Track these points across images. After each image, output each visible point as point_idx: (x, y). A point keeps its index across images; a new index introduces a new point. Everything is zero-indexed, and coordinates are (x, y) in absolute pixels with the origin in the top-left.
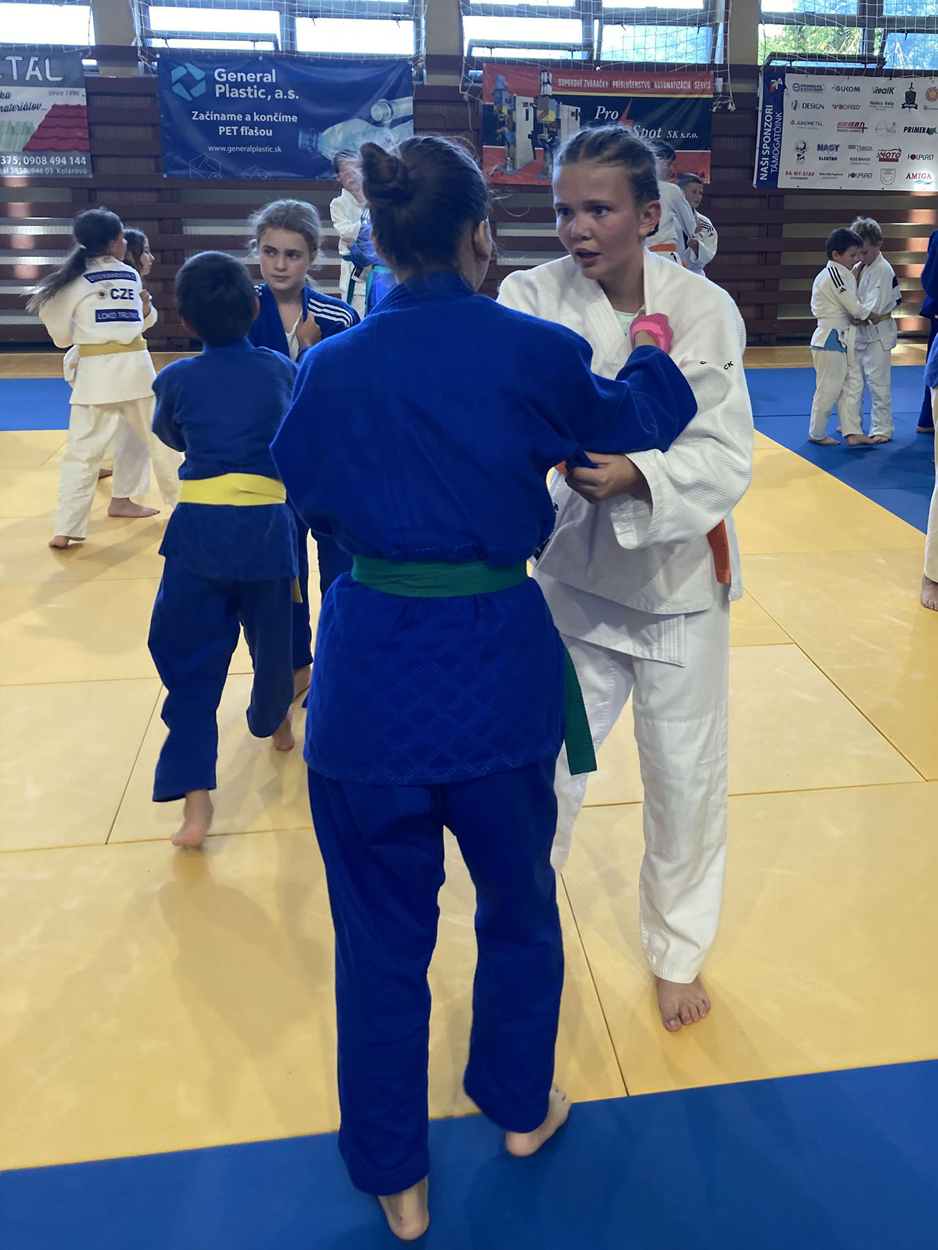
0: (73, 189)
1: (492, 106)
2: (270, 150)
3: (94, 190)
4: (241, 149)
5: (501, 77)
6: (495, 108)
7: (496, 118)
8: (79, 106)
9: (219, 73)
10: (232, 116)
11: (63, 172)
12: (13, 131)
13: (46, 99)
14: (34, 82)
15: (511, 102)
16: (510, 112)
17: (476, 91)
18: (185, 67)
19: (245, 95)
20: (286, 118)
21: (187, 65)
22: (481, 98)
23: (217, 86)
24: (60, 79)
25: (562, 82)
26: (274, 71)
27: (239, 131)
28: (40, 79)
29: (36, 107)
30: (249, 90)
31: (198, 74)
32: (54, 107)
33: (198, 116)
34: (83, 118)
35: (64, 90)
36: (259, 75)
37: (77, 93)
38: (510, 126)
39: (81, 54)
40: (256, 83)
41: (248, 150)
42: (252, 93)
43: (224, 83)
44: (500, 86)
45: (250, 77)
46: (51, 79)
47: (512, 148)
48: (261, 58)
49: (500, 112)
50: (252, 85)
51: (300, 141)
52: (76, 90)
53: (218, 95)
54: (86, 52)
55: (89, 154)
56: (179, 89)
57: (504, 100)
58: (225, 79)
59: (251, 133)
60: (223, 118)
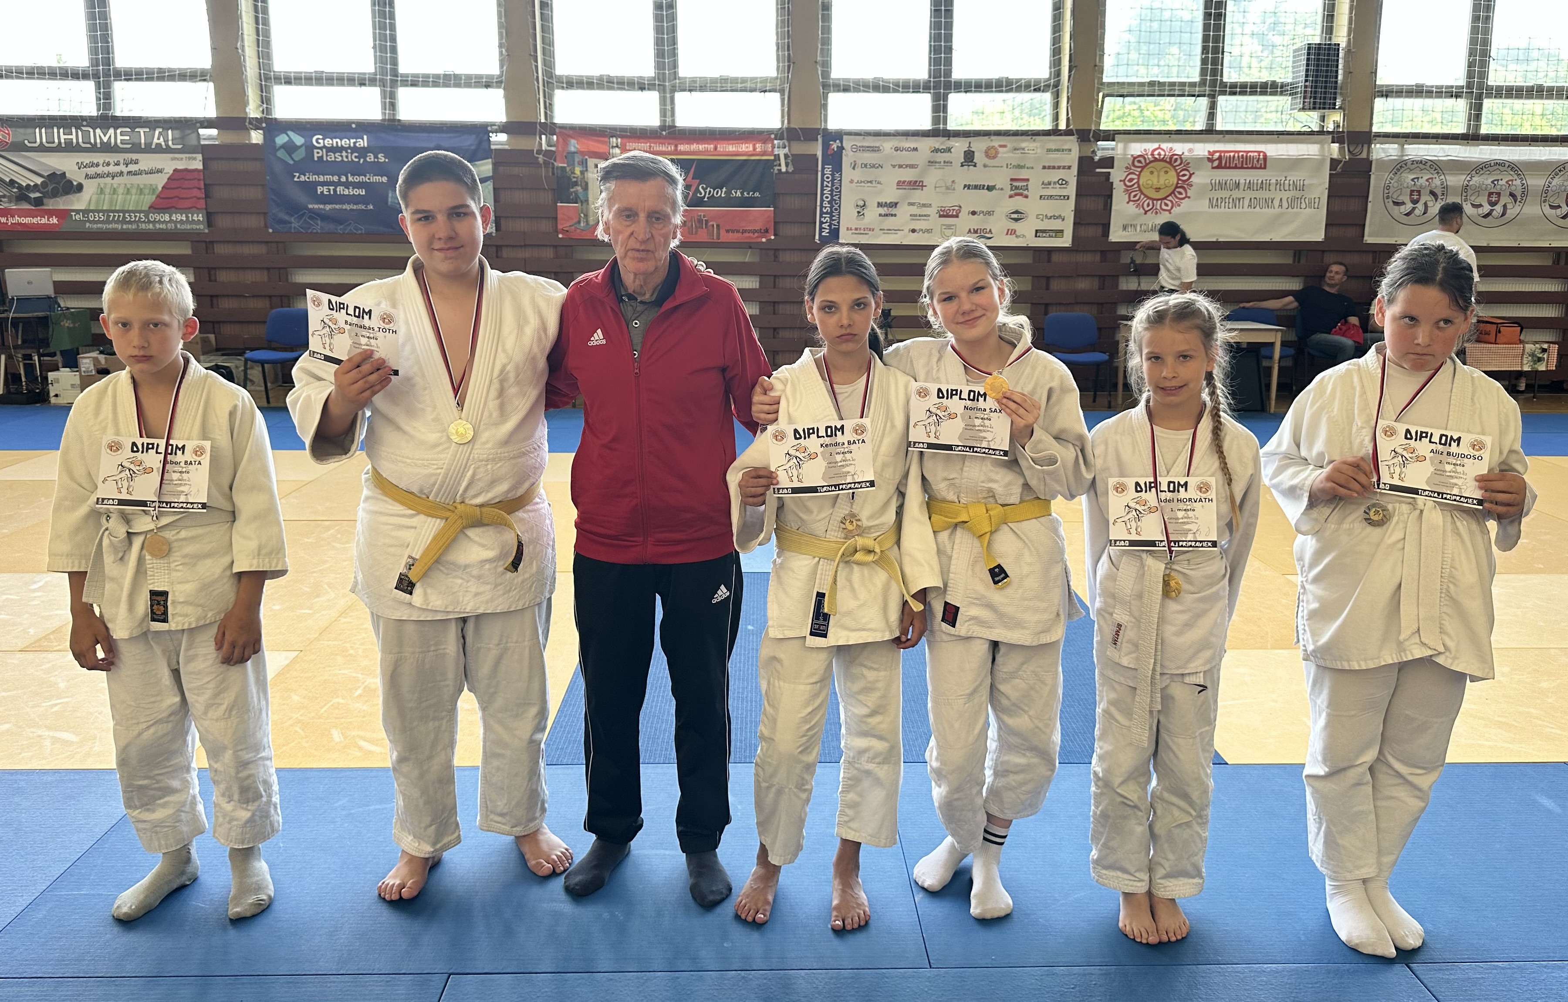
0: (192, 242)
1: (565, 167)
2: (363, 207)
3: (212, 242)
4: (337, 207)
5: (573, 142)
6: (568, 169)
7: (569, 178)
8: (196, 170)
9: (318, 140)
10: (328, 178)
11: (183, 227)
12: (141, 191)
13: (169, 164)
14: (159, 150)
15: (584, 164)
16: (582, 173)
17: (548, 153)
18: (288, 135)
19: (340, 159)
20: (377, 179)
21: (290, 133)
22: (555, 160)
23: (315, 151)
24: (180, 147)
26: (365, 137)
27: (335, 190)
28: (164, 147)
29: (160, 171)
30: (344, 154)
31: (299, 140)
32: (175, 170)
33: (299, 178)
34: (199, 180)
35: (183, 156)
36: (352, 141)
37: (195, 159)
38: (583, 185)
39: (198, 125)
40: (350, 147)
41: (344, 207)
42: (347, 157)
43: (321, 148)
44: (573, 149)
45: (345, 142)
46: (173, 147)
47: (585, 205)
48: (354, 126)
49: (573, 173)
50: (346, 149)
52: (194, 155)
53: (316, 159)
54: (208, 123)
55: (205, 212)
56: (281, 154)
57: (576, 163)
58: (322, 145)
59: (346, 192)
60: (321, 179)
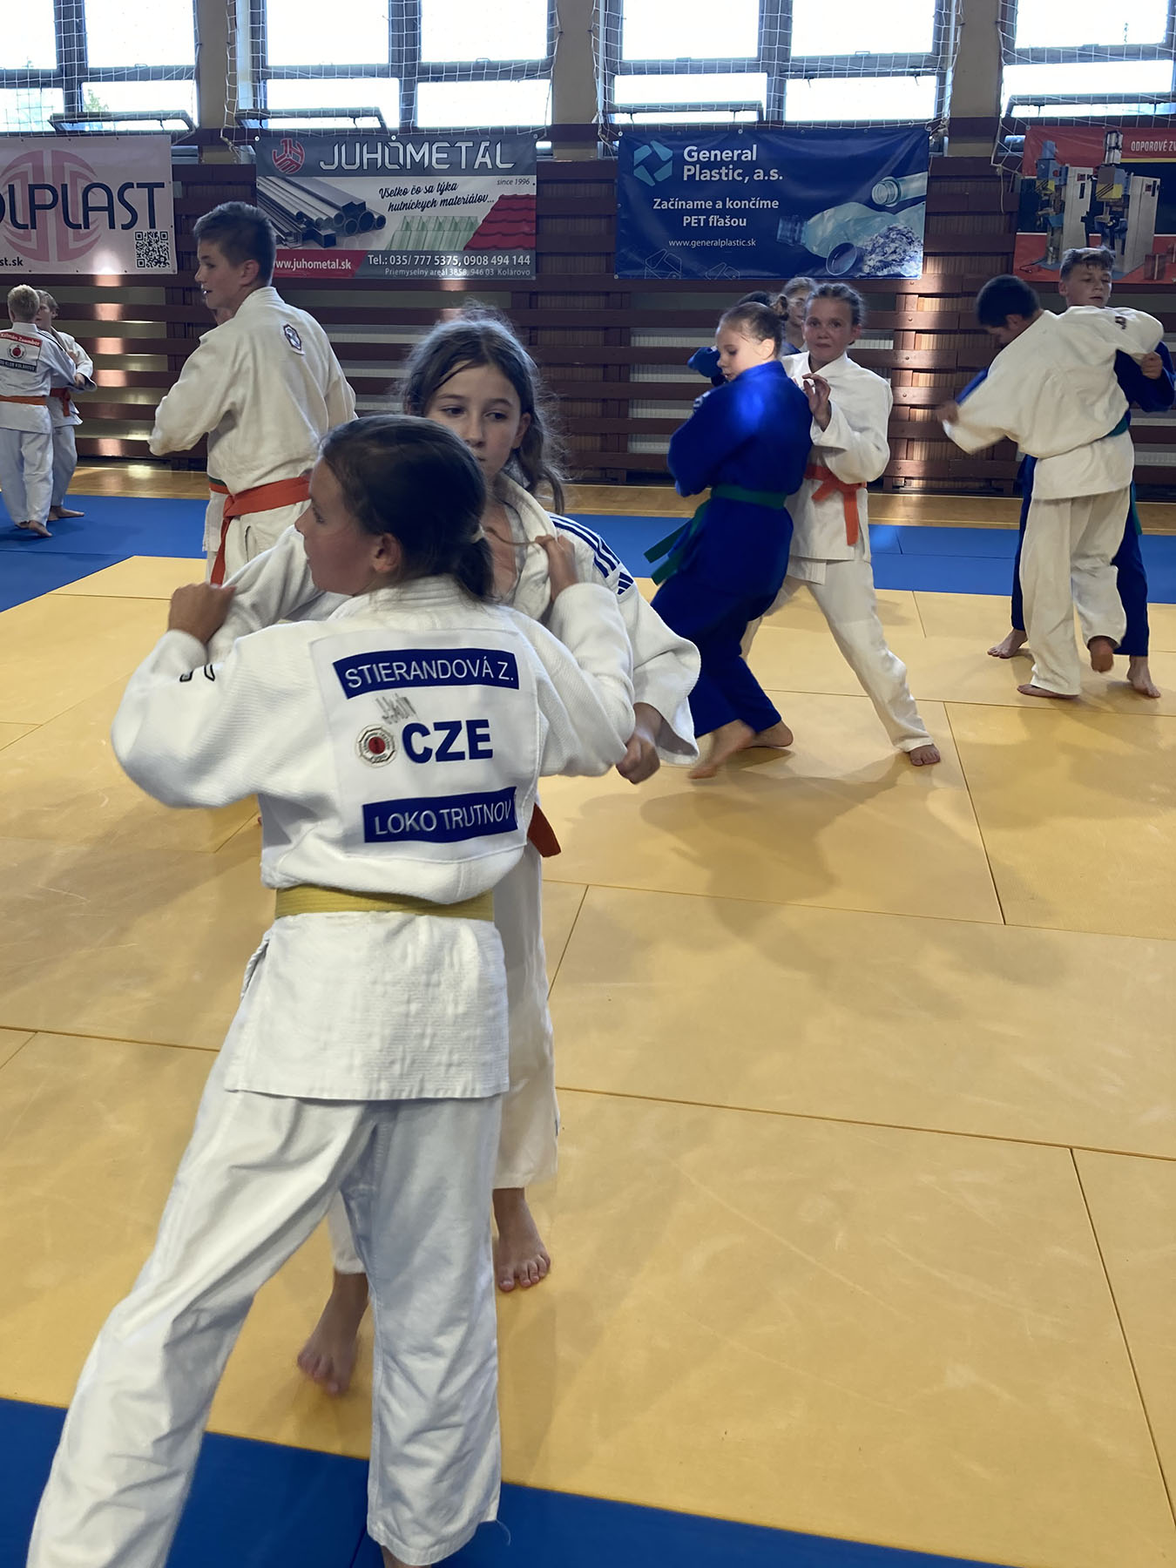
0: (513, 292)
1: (1033, 181)
2: (742, 243)
3: (536, 293)
4: (707, 243)
5: (1050, 143)
6: (1038, 184)
7: (1039, 196)
8: (527, 197)
9: (690, 152)
10: (699, 204)
11: (505, 273)
12: (455, 226)
13: (492, 189)
14: (483, 171)
15: (1062, 174)
16: (1058, 188)
17: (1013, 163)
18: (651, 146)
19: (718, 176)
20: (766, 203)
21: (654, 143)
22: (1020, 171)
23: (686, 167)
24: (510, 166)
25: (1137, 145)
26: (755, 146)
27: (706, 221)
28: (490, 166)
29: (481, 199)
30: (724, 171)
31: (664, 153)
32: (502, 197)
33: (660, 204)
34: (532, 209)
35: (513, 178)
36: (736, 153)
37: (527, 182)
38: (1058, 205)
39: (536, 136)
40: (732, 161)
41: (716, 244)
42: (727, 175)
43: (693, 164)
44: (1048, 155)
45: (726, 155)
46: (501, 166)
47: (1056, 235)
48: (740, 132)
49: (1045, 189)
50: (726, 164)
51: (779, 232)
52: (526, 177)
53: (685, 179)
54: (541, 133)
55: (534, 252)
56: (641, 173)
57: (1051, 174)
58: (695, 159)
59: (721, 223)
60: (690, 205)
